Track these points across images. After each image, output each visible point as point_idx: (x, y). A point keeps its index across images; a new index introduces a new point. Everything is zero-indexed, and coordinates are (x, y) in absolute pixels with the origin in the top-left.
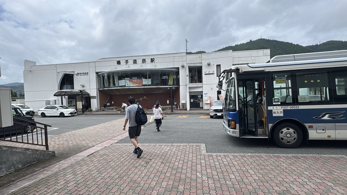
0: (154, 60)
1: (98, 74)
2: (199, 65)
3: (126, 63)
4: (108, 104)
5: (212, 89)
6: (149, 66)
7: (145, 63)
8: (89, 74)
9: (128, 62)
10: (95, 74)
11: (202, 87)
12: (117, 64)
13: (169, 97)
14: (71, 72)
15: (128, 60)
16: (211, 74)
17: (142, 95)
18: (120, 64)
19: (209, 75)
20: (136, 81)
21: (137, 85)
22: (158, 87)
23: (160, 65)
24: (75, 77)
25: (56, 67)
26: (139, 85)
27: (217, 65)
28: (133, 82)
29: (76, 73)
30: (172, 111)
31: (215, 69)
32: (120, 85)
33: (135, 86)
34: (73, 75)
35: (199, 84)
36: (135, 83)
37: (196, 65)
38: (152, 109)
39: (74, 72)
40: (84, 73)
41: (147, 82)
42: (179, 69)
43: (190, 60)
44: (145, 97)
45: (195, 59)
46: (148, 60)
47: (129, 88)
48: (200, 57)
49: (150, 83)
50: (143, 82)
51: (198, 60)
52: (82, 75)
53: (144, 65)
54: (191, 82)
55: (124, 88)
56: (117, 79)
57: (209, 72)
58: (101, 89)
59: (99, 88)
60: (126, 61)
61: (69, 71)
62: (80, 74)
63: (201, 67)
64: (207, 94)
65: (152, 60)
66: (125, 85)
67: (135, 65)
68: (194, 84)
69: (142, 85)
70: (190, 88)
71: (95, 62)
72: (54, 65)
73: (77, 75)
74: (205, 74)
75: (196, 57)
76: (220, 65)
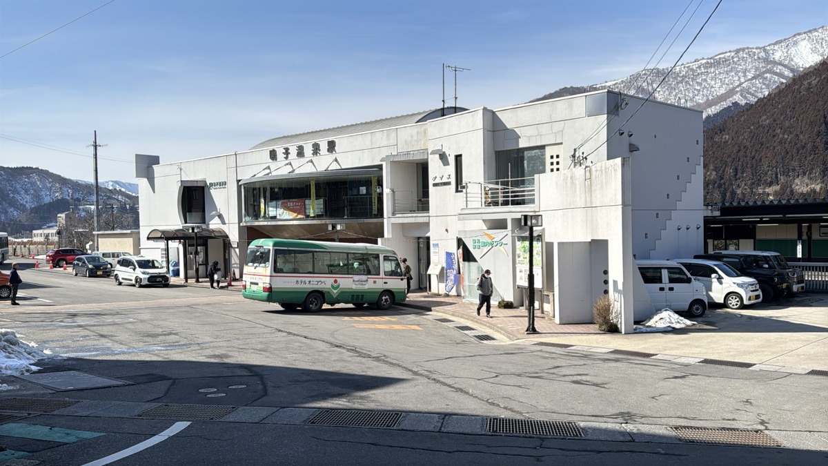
0: (334, 146)
2: (419, 157)
3: (286, 156)
5: (447, 231)
6: (323, 164)
7: (317, 154)
9: (289, 153)
10: (234, 186)
11: (427, 224)
12: (271, 158)
14: (197, 181)
15: (288, 149)
16: (445, 184)
18: (275, 159)
19: (442, 187)
20: (294, 206)
21: (294, 216)
23: (345, 160)
24: (207, 193)
25: (181, 169)
26: (299, 217)
27: (456, 157)
28: (287, 207)
31: (452, 169)
33: (291, 217)
34: (204, 187)
35: (419, 218)
36: (292, 211)
37: (411, 158)
39: (204, 181)
40: (220, 184)
42: (381, 170)
43: (406, 141)
45: (416, 138)
48: (425, 132)
49: (321, 212)
50: (307, 208)
51: (422, 143)
52: (217, 188)
53: (315, 159)
56: (268, 198)
57: (441, 179)
60: (285, 151)
62: (214, 184)
63: (427, 162)
64: (438, 245)
65: (332, 146)
66: (277, 217)
68: (406, 215)
69: (304, 216)
73: (209, 188)
74: (435, 185)
75: (418, 133)
76: (461, 155)
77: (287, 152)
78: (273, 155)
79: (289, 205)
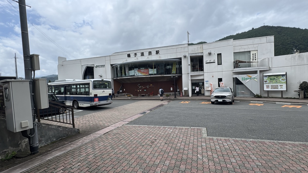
0: (159, 52)
1: (113, 66)
2: (200, 54)
3: (135, 56)
4: (121, 91)
5: (213, 77)
6: (154, 57)
7: (151, 55)
8: (105, 66)
9: (137, 55)
10: (110, 66)
11: (204, 75)
12: (128, 57)
13: (173, 85)
14: (92, 65)
15: (136, 53)
16: (212, 63)
17: (148, 83)
18: (130, 57)
19: (210, 64)
20: (143, 71)
21: (144, 74)
22: (162, 76)
23: (164, 56)
24: (95, 69)
25: (81, 61)
26: (146, 75)
27: (218, 54)
28: (141, 72)
29: (95, 66)
30: (175, 97)
31: (215, 58)
32: (130, 74)
33: (143, 75)
34: (93, 67)
35: (201, 73)
36: (142, 72)
37: (197, 55)
38: (157, 95)
39: (94, 65)
40: (101, 66)
41: (152, 71)
42: (181, 59)
43: (192, 50)
44: (151, 85)
45: (197, 49)
46: (154, 53)
47: (137, 77)
48: (201, 48)
49: (156, 73)
50: (149, 72)
51: (199, 50)
52: (100, 67)
53: (150, 56)
54: (193, 71)
55: (133, 77)
56: (128, 70)
57: (210, 61)
58: (115, 79)
59: (114, 77)
60: (135, 54)
61: (90, 64)
62: (99, 66)
63: (203, 56)
64: (208, 81)
65: (157, 52)
66: (134, 75)
67: (143, 57)
68: (196, 72)
69: (148, 74)
70: (191, 76)
71: (110, 56)
72: (79, 59)
73: (96, 67)
74: (206, 63)
75: (197, 48)
76: (221, 54)
77: (136, 54)
78: (129, 56)
79: (141, 71)
